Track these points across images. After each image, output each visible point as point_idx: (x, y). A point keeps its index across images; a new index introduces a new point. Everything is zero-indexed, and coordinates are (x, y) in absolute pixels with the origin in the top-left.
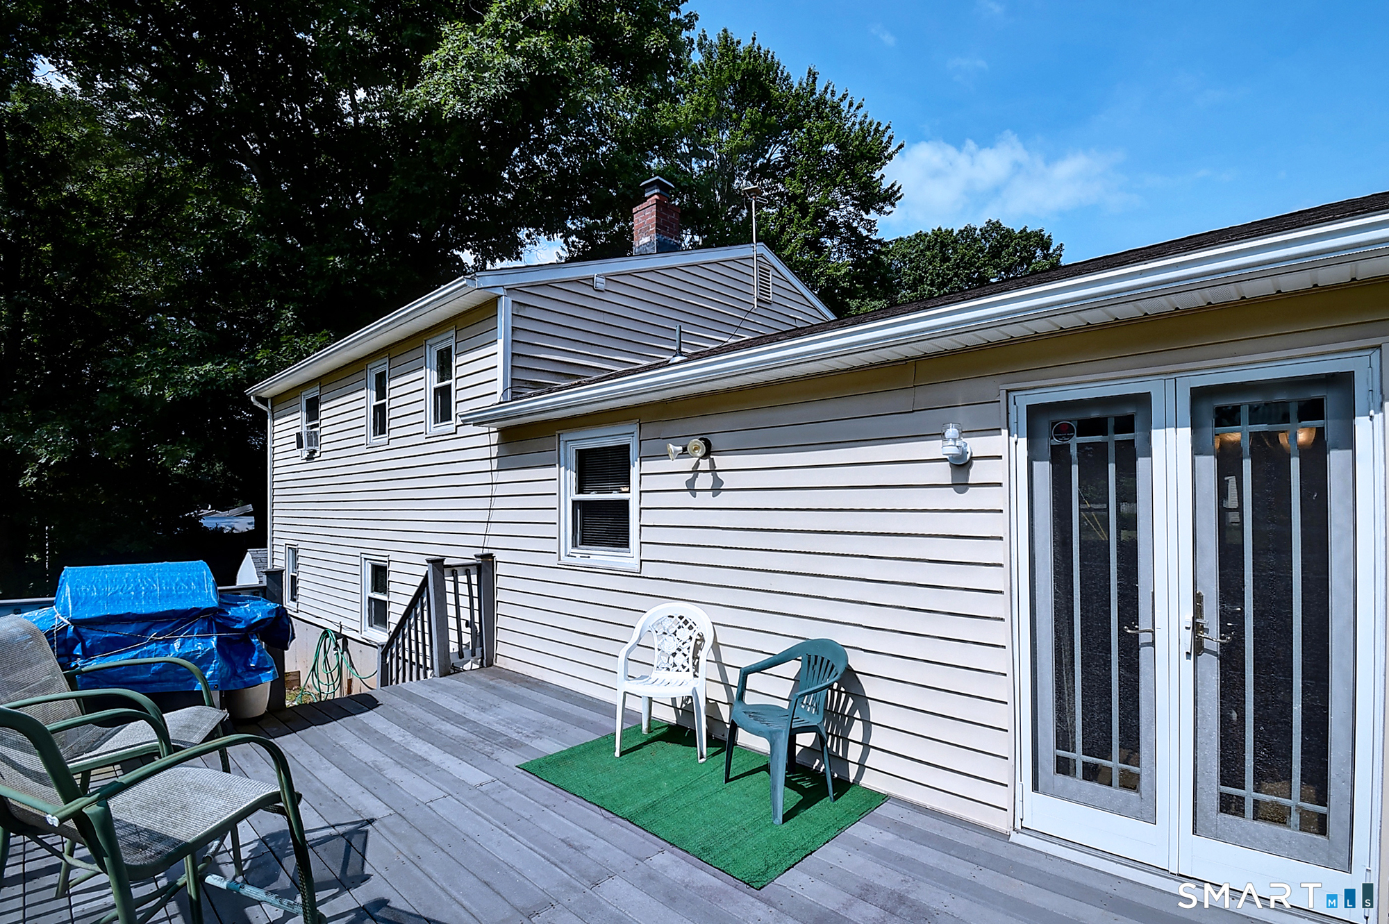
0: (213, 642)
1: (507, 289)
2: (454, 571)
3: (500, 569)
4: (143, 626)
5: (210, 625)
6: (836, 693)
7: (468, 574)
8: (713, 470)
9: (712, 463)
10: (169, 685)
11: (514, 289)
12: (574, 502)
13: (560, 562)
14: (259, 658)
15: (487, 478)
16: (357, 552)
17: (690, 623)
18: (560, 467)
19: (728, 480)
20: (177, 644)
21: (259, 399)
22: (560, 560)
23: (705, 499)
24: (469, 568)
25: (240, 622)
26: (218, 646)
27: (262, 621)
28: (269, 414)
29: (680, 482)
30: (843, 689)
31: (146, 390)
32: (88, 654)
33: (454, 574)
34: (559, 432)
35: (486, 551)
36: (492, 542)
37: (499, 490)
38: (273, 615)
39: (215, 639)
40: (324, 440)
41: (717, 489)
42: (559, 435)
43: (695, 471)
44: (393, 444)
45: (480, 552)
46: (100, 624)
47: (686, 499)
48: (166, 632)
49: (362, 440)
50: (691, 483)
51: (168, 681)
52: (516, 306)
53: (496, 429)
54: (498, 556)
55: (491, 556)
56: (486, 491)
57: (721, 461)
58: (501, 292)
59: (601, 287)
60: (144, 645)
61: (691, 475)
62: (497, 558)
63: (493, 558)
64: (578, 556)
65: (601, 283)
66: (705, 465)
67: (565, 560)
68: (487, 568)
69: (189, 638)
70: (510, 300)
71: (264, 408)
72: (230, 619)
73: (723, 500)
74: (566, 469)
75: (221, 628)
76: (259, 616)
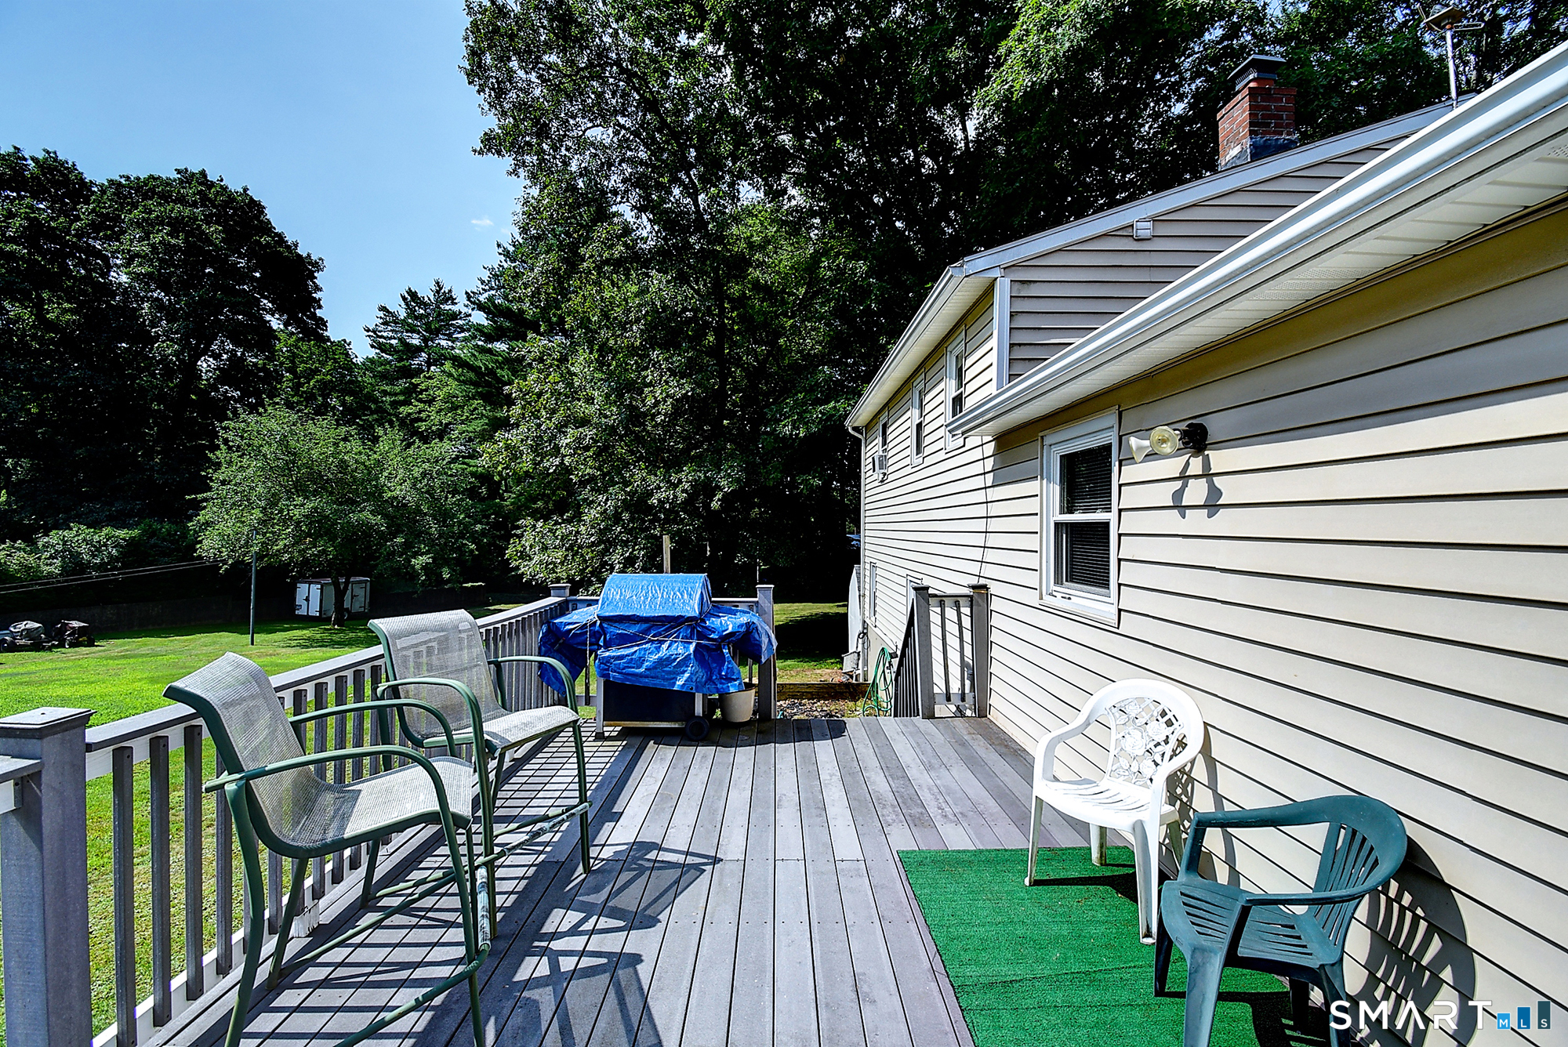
0: (692, 647)
1: (1004, 268)
2: (941, 600)
3: (996, 604)
4: (645, 626)
5: (692, 633)
6: (1409, 915)
7: (957, 606)
8: (1207, 474)
9: (1207, 464)
10: (657, 681)
11: (1013, 266)
12: (1057, 525)
13: (1041, 602)
14: (728, 668)
15: (980, 496)
16: (904, 573)
17: (1169, 716)
18: (1042, 479)
19: (1231, 490)
20: (665, 646)
21: (855, 429)
22: (1041, 598)
23: (1197, 522)
24: (959, 599)
25: (714, 632)
26: (695, 651)
27: (732, 634)
28: (863, 442)
29: (1163, 494)
30: (1419, 911)
31: (787, 430)
32: (607, 646)
33: (942, 605)
34: (1041, 434)
35: (982, 581)
36: (989, 571)
37: (995, 509)
38: (743, 629)
39: (694, 644)
40: (891, 462)
41: (1212, 505)
42: (1042, 437)
43: (1184, 477)
44: (928, 462)
45: (974, 581)
46: (616, 622)
47: (1170, 521)
48: (660, 634)
49: (907, 461)
50: (1178, 495)
51: (657, 677)
52: (1017, 286)
53: (991, 438)
54: (994, 588)
55: (984, 587)
56: (981, 511)
57: (1220, 459)
58: (997, 273)
59: (1143, 234)
60: (642, 644)
61: (1178, 484)
62: (992, 591)
63: (988, 589)
64: (1059, 595)
65: (1145, 229)
66: (1196, 466)
67: (1048, 599)
68: (980, 601)
69: (676, 642)
70: (1007, 281)
71: (860, 436)
72: (706, 628)
73: (1224, 521)
74: (1049, 481)
75: (701, 636)
76: (730, 630)
